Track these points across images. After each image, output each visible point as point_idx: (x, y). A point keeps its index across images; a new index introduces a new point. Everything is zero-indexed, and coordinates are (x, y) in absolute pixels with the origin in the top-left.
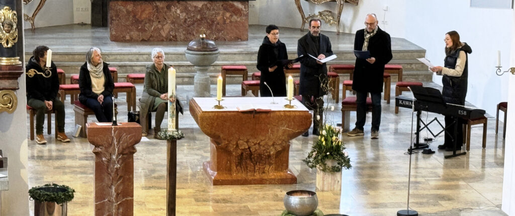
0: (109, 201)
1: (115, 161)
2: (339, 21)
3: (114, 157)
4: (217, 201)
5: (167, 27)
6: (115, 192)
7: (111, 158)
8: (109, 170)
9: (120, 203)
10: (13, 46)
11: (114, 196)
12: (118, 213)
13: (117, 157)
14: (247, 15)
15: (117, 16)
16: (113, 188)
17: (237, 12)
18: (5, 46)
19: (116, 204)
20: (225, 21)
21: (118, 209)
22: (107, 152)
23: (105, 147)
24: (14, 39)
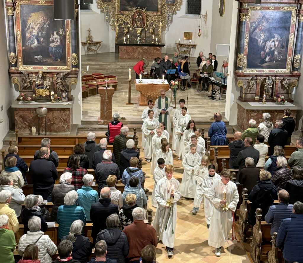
0: (105, 111)
2: (190, 53)
3: (106, 98)
4: (139, 111)
5: (136, 54)
8: (104, 102)
10: (76, 65)
12: (107, 115)
14: (161, 51)
15: (121, 50)
16: (106, 107)
17: (158, 50)
18: (73, 65)
20: (154, 53)
21: (107, 113)
23: (103, 95)
24: (76, 63)
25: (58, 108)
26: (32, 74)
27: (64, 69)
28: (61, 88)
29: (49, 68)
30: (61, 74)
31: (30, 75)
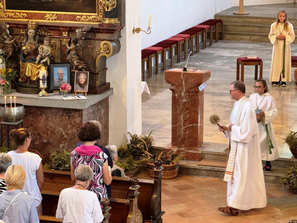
0: (179, 125)
1: (183, 97)
3: (183, 94)
6: (183, 119)
7: (181, 94)
8: (179, 103)
9: (186, 128)
10: (111, 10)
11: (182, 122)
12: (185, 135)
13: (184, 94)
16: (182, 116)
18: (106, 10)
19: (184, 128)
21: (185, 131)
22: (178, 89)
23: (177, 86)
24: (113, 6)
25: (58, 108)
26: (20, 28)
27: (90, 21)
28: (75, 63)
29: (59, 18)
30: (77, 31)
31: (16, 31)
